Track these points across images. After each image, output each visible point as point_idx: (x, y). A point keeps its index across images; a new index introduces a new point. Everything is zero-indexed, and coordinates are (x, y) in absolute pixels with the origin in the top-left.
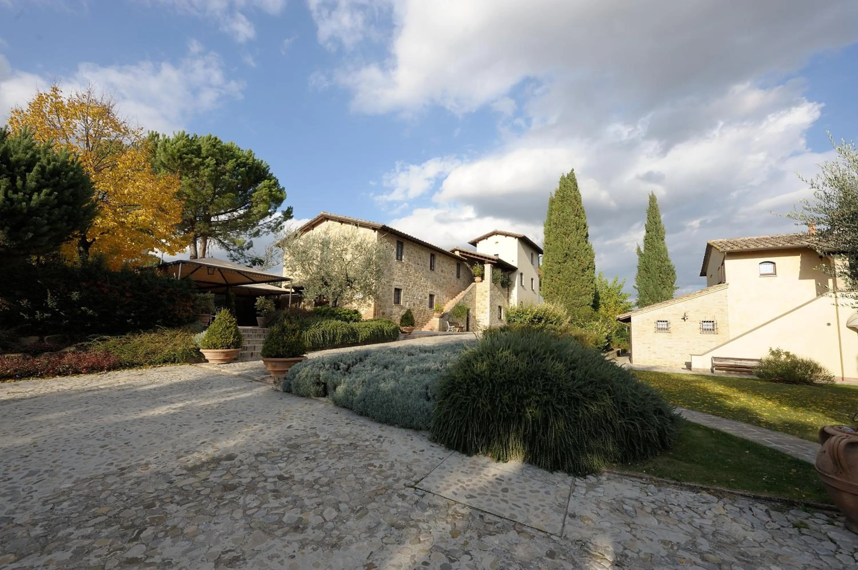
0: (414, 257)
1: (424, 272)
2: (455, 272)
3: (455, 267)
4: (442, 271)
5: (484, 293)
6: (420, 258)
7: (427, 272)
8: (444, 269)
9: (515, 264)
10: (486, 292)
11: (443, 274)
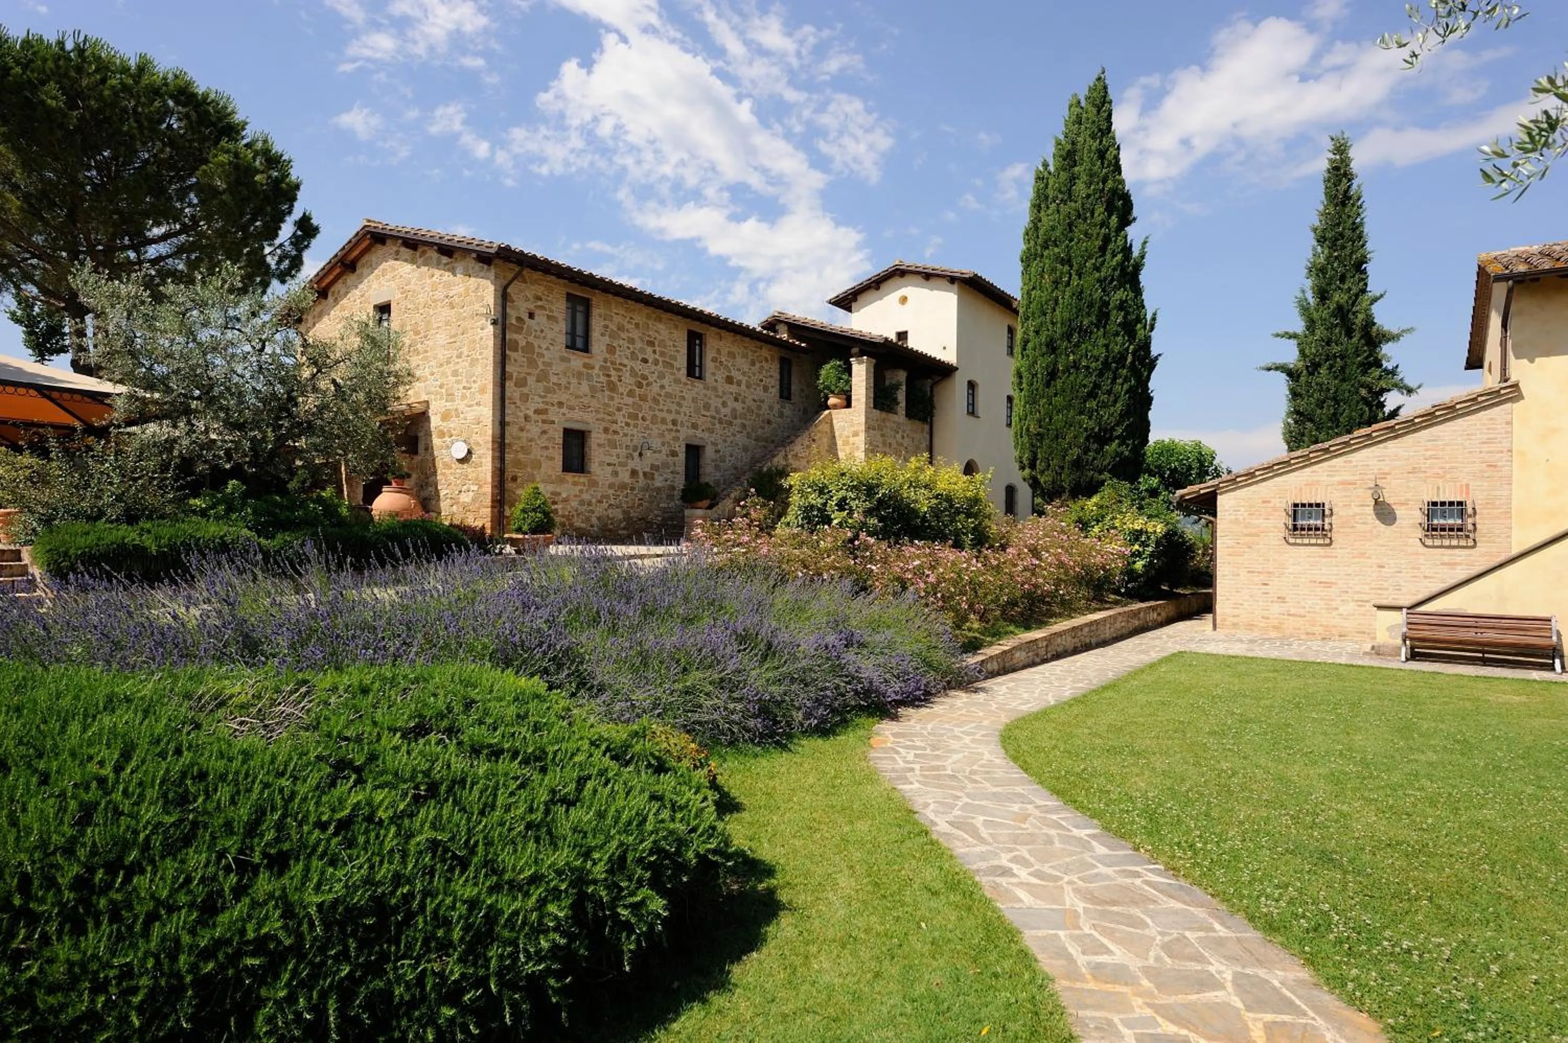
0: (631, 341)
1: (665, 382)
2: (774, 382)
3: (774, 369)
4: (729, 380)
5: (852, 440)
6: (651, 343)
7: (677, 381)
8: (734, 373)
9: (949, 356)
10: (856, 434)
11: (733, 388)
